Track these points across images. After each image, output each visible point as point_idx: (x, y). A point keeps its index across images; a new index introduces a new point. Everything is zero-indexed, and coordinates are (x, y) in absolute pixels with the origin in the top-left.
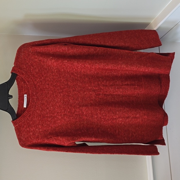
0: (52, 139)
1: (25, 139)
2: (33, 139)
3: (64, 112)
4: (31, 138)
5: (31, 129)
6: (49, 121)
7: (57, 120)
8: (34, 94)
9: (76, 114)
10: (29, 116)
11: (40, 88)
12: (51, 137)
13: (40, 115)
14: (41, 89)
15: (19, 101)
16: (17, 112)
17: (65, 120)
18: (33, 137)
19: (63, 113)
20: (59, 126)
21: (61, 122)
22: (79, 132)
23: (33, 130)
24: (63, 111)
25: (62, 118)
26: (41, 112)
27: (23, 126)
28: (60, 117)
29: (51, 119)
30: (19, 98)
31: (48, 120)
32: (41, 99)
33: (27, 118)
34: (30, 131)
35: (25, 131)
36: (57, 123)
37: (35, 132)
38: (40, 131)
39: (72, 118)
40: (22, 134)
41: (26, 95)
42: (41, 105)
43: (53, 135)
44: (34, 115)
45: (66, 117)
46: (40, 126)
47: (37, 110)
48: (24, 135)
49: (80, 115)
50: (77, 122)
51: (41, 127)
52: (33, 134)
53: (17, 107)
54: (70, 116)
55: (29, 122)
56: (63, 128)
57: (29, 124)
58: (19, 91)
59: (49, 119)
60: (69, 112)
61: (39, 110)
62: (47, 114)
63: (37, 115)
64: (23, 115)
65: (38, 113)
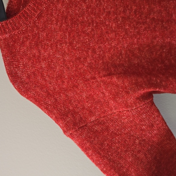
0: (97, 81)
1: (29, 77)
2: (47, 79)
3: (124, 12)
4: (42, 76)
5: (43, 52)
6: (88, 35)
7: (107, 32)
9: (153, 18)
10: (39, 17)
12: (94, 78)
13: (66, 18)
16: (9, 5)
17: (126, 33)
18: (47, 75)
19: (122, 15)
20: (111, 48)
21: (116, 36)
22: (160, 66)
23: (49, 54)
24: (121, 9)
25: (118, 27)
26: (67, 9)
27: (23, 42)
28: (114, 25)
29: (93, 30)
31: (84, 32)
33: (34, 23)
34: (39, 57)
35: (26, 55)
36: (107, 39)
37: (52, 61)
38: (64, 61)
39: (143, 27)
40: (18, 61)
43: (99, 73)
44: (52, 15)
45: (130, 25)
46: (65, 47)
48: (23, 64)
49: (162, 22)
50: (155, 38)
51: (69, 50)
52: (49, 67)
54: (138, 23)
55: (38, 33)
56: (121, 54)
57: (39, 37)
59: (88, 30)
60: (135, 11)
62: (83, 15)
63: (58, 15)
64: (22, 12)
65: (60, 11)
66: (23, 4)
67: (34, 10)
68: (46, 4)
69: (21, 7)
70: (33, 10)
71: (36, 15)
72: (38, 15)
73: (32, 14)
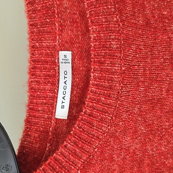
8: (114, 45)
11: (145, 16)
13: (140, 162)
14: (148, 23)
15: (30, 83)
26: (144, 144)
30: (32, 72)
32: (144, 75)
41: (69, 54)
42: (144, 107)
47: (124, 132)
53: (23, 114)
58: (31, 33)
61: (136, 131)
63: (124, 159)
64: (50, 162)
65: (127, 150)
66: (51, 140)
67: (75, 154)
68: (100, 140)
69: (48, 145)
70: (72, 155)
71: (79, 163)
72: (84, 163)
73: (70, 164)
